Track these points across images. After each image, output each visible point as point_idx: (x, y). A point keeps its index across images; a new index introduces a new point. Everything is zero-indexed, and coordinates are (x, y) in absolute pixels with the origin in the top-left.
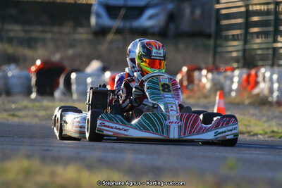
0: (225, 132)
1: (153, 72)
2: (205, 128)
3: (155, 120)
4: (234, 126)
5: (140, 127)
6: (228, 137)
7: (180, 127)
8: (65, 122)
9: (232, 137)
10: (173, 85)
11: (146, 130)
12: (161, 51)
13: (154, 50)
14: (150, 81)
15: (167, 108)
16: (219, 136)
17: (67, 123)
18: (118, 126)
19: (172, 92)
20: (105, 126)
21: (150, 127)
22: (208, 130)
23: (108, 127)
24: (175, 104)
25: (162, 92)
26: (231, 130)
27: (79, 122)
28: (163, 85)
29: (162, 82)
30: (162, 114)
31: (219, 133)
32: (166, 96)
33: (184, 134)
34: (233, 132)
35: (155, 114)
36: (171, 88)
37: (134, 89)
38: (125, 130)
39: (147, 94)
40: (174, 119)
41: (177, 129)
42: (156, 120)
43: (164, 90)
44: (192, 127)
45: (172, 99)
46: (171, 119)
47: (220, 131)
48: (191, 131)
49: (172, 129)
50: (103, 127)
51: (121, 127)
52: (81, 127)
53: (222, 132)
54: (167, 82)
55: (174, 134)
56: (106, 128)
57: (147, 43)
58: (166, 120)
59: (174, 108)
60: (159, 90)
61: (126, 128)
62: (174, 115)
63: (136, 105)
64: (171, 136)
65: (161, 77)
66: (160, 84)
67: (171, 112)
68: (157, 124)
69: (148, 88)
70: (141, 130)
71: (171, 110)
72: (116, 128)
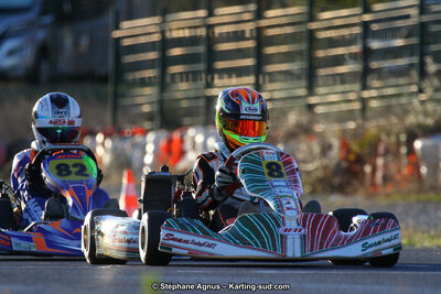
0: (379, 243)
1: (249, 142)
2: (346, 237)
3: (259, 226)
4: (394, 233)
5: (236, 239)
6: (384, 252)
7: (303, 238)
8: (100, 233)
9: (391, 251)
10: (285, 164)
11: (246, 245)
12: (257, 105)
13: (244, 105)
14: (245, 160)
15: (279, 205)
16: (369, 250)
17: (102, 235)
18: (197, 239)
19: (286, 177)
20: (174, 239)
21: (252, 239)
22: (350, 241)
23: (180, 241)
24: (292, 197)
25: (268, 178)
26: (389, 240)
27: (125, 233)
28: (270, 165)
29: (267, 160)
30: (272, 216)
31: (370, 246)
32: (275, 184)
33: (312, 250)
34: (394, 242)
35: (258, 216)
36: (283, 171)
37: (218, 173)
38: (209, 246)
39: (243, 181)
40: (293, 225)
41: (298, 241)
42: (264, 227)
43: (271, 174)
44: (324, 237)
45: (286, 189)
46: (288, 225)
47: (370, 241)
48: (322, 244)
49: (289, 241)
50: (171, 242)
51: (202, 240)
52: (129, 241)
53: (375, 244)
54: (276, 160)
55: (294, 249)
56: (176, 243)
57: (232, 93)
58: (279, 226)
59: (293, 205)
60: (263, 174)
61: (210, 242)
62: (292, 218)
63: (219, 199)
64: (290, 254)
65: (265, 151)
66: (264, 164)
67: (287, 212)
68: (264, 234)
69: (243, 172)
70: (236, 244)
71: (288, 209)
72: (193, 243)
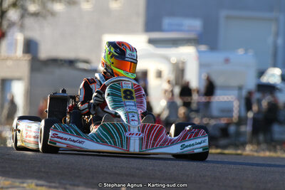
0: (193, 145)
2: (171, 140)
3: (113, 131)
4: (204, 139)
5: (97, 138)
6: (196, 151)
7: (141, 139)
9: (200, 150)
10: (136, 91)
11: (104, 143)
14: (111, 87)
15: (127, 118)
16: (186, 149)
18: (73, 138)
19: (135, 100)
20: (58, 137)
21: (108, 139)
22: (172, 143)
23: (61, 138)
24: (137, 113)
25: (123, 99)
26: (200, 143)
28: (125, 91)
29: (125, 88)
30: (122, 124)
31: (187, 147)
32: (127, 104)
33: (146, 148)
34: (202, 145)
35: (114, 125)
36: (134, 95)
38: (80, 142)
40: (136, 131)
41: (137, 142)
42: (115, 131)
43: (125, 97)
44: (155, 140)
45: (134, 108)
46: (132, 130)
47: (187, 143)
48: (153, 144)
49: (132, 141)
50: (56, 139)
51: (76, 139)
52: (35, 137)
53: (190, 146)
54: (130, 88)
55: (135, 147)
56: (59, 140)
58: (126, 131)
59: (136, 118)
60: (120, 97)
61: (81, 140)
62: (135, 126)
64: (132, 150)
65: (123, 82)
66: (122, 90)
67: (132, 123)
68: (116, 136)
69: (108, 95)
70: (97, 142)
71: (132, 120)
72: (70, 140)
